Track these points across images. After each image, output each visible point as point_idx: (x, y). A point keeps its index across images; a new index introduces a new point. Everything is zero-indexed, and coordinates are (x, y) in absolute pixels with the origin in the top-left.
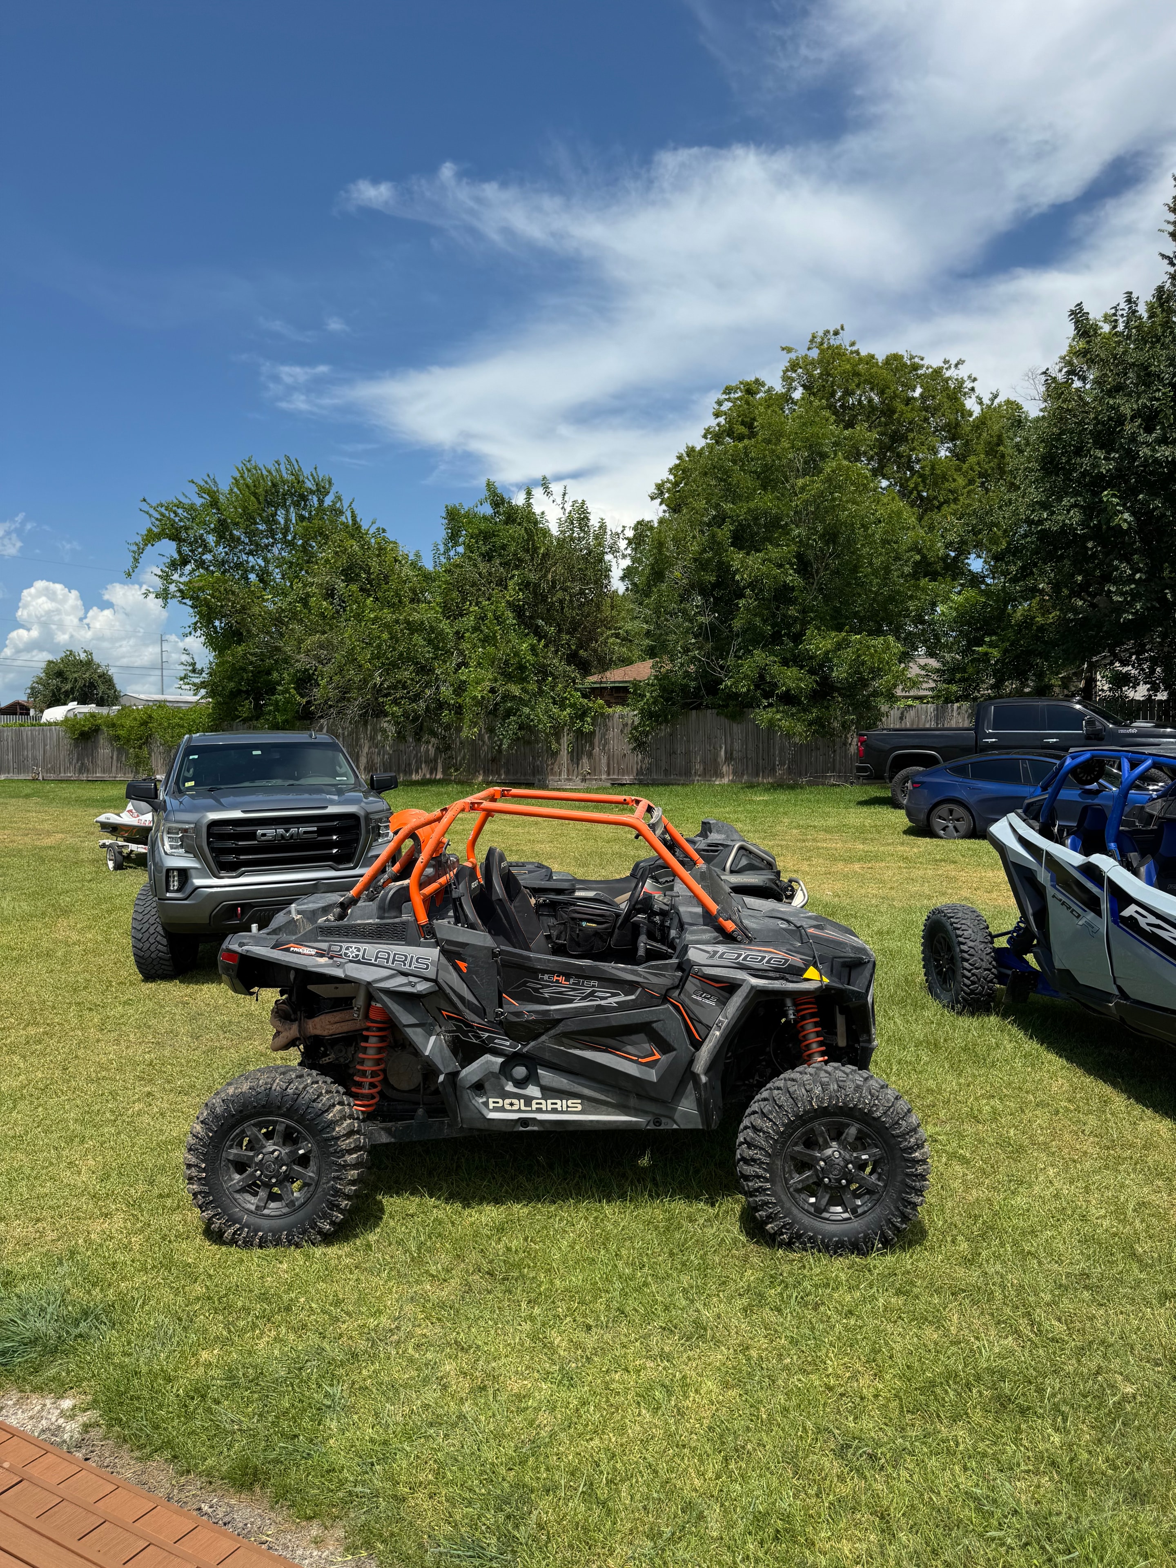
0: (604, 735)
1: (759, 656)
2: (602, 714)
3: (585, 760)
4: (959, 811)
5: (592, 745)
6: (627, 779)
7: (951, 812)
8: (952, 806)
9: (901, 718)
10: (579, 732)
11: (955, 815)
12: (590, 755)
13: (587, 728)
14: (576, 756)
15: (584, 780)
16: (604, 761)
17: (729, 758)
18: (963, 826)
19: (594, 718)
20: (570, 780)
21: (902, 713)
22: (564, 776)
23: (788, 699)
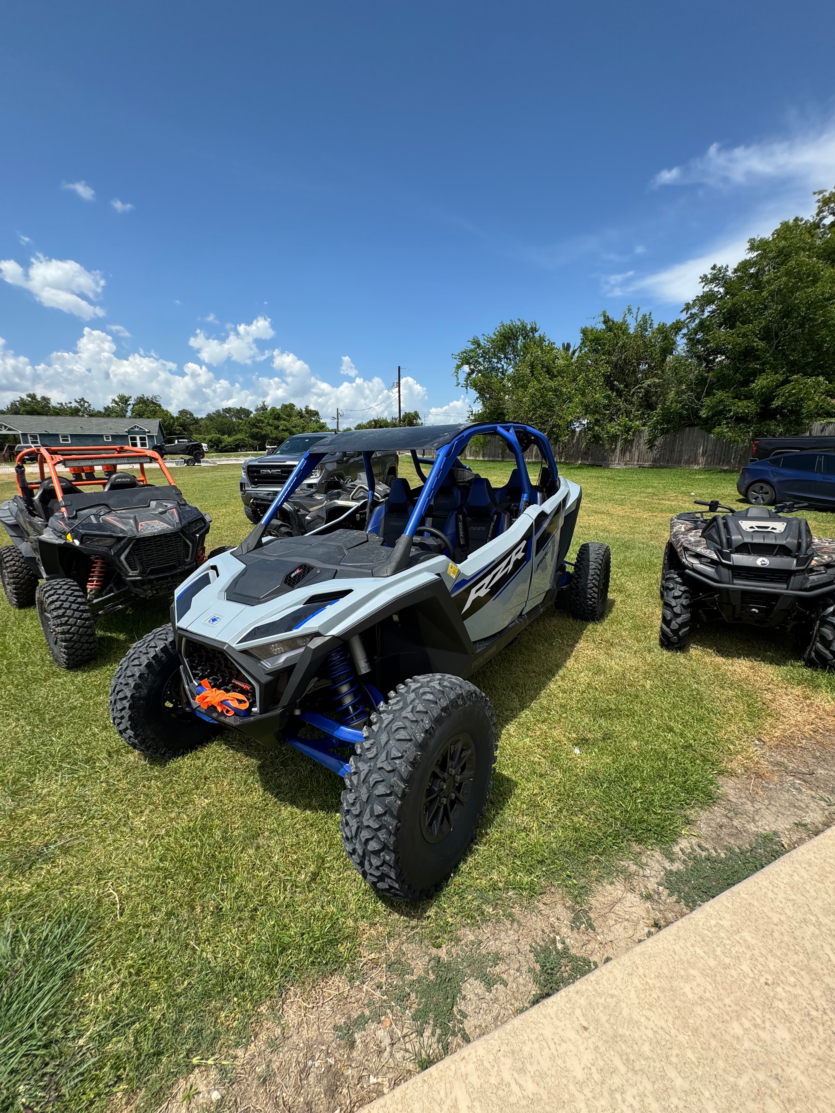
0: (638, 441)
1: (720, 394)
2: (639, 430)
3: (628, 454)
4: (767, 488)
5: (632, 446)
6: (647, 464)
7: (762, 488)
8: (762, 484)
9: (822, 431)
10: (626, 439)
11: (764, 490)
12: (630, 452)
13: (629, 437)
14: (623, 452)
15: (626, 464)
16: (637, 454)
17: (704, 454)
18: (767, 497)
19: (634, 433)
20: (618, 464)
21: (824, 428)
22: (617, 462)
23: (740, 419)
